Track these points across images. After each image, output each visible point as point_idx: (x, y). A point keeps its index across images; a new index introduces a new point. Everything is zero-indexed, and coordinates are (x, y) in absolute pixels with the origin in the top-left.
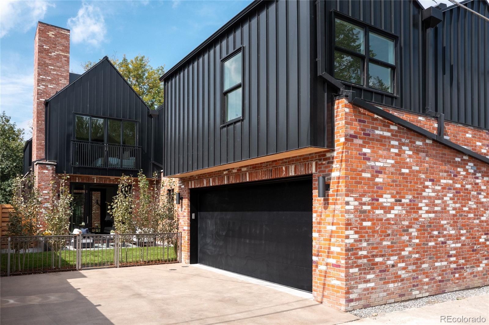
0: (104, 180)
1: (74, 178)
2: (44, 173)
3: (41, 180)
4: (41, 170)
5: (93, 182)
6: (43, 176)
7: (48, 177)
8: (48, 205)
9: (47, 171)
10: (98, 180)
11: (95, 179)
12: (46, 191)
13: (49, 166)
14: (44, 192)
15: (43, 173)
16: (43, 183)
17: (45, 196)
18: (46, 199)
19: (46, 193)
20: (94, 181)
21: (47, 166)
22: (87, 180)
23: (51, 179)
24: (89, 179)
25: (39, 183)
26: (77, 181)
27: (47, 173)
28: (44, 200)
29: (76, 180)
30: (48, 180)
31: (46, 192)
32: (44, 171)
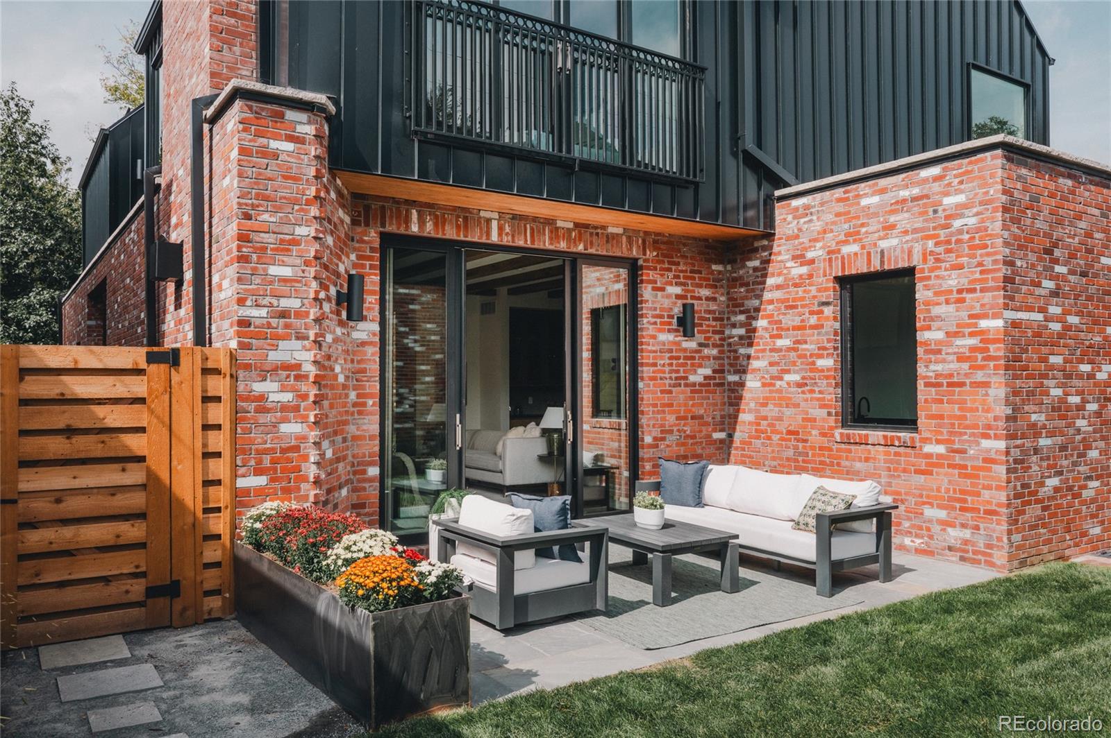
0: (532, 229)
1: (398, 210)
2: (275, 156)
3: (257, 196)
4: (258, 135)
5: (484, 240)
6: (268, 173)
7: (296, 179)
8: (301, 354)
9: (290, 146)
10: (507, 229)
11: (494, 224)
12: (284, 264)
13: (303, 117)
14: (274, 270)
15: (265, 153)
16: (266, 217)
17: (278, 297)
18: (284, 314)
19: (284, 280)
20: (488, 234)
21: (291, 115)
22: (458, 227)
23: (312, 191)
24: (466, 219)
25: (247, 217)
26: (415, 228)
27: (289, 153)
28: (274, 322)
29: (407, 221)
30: (295, 202)
31: (286, 272)
32: (274, 144)
